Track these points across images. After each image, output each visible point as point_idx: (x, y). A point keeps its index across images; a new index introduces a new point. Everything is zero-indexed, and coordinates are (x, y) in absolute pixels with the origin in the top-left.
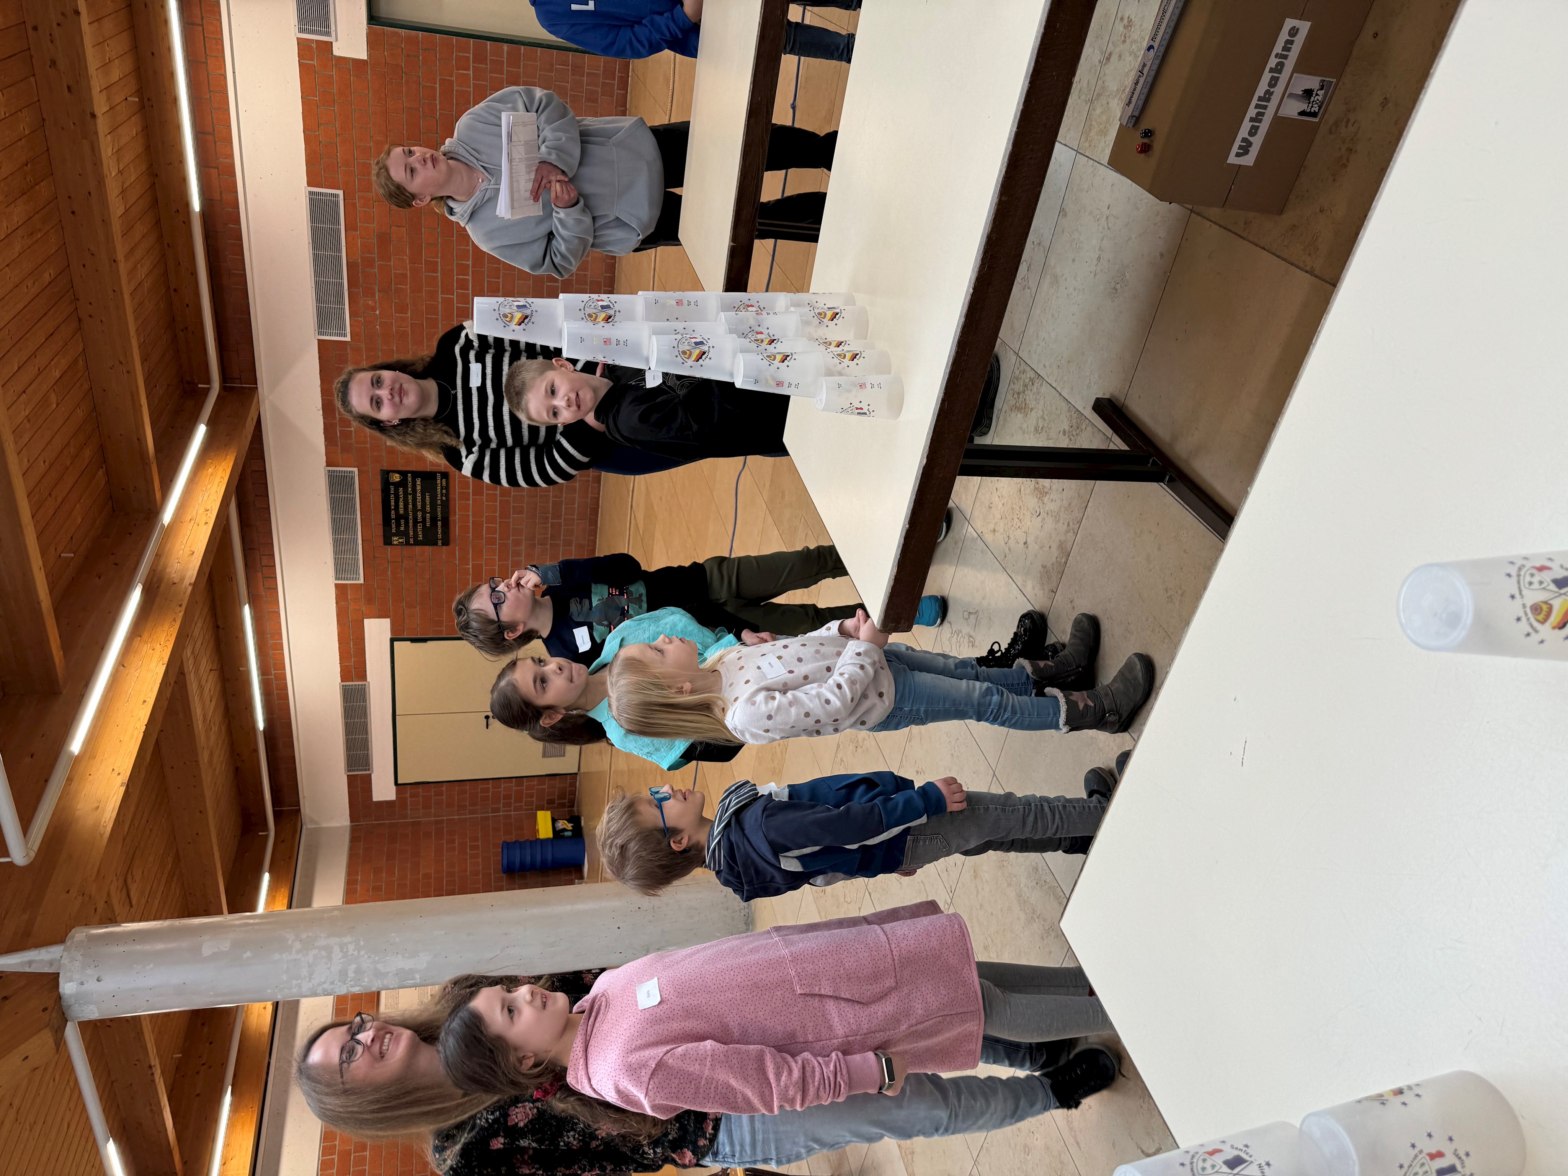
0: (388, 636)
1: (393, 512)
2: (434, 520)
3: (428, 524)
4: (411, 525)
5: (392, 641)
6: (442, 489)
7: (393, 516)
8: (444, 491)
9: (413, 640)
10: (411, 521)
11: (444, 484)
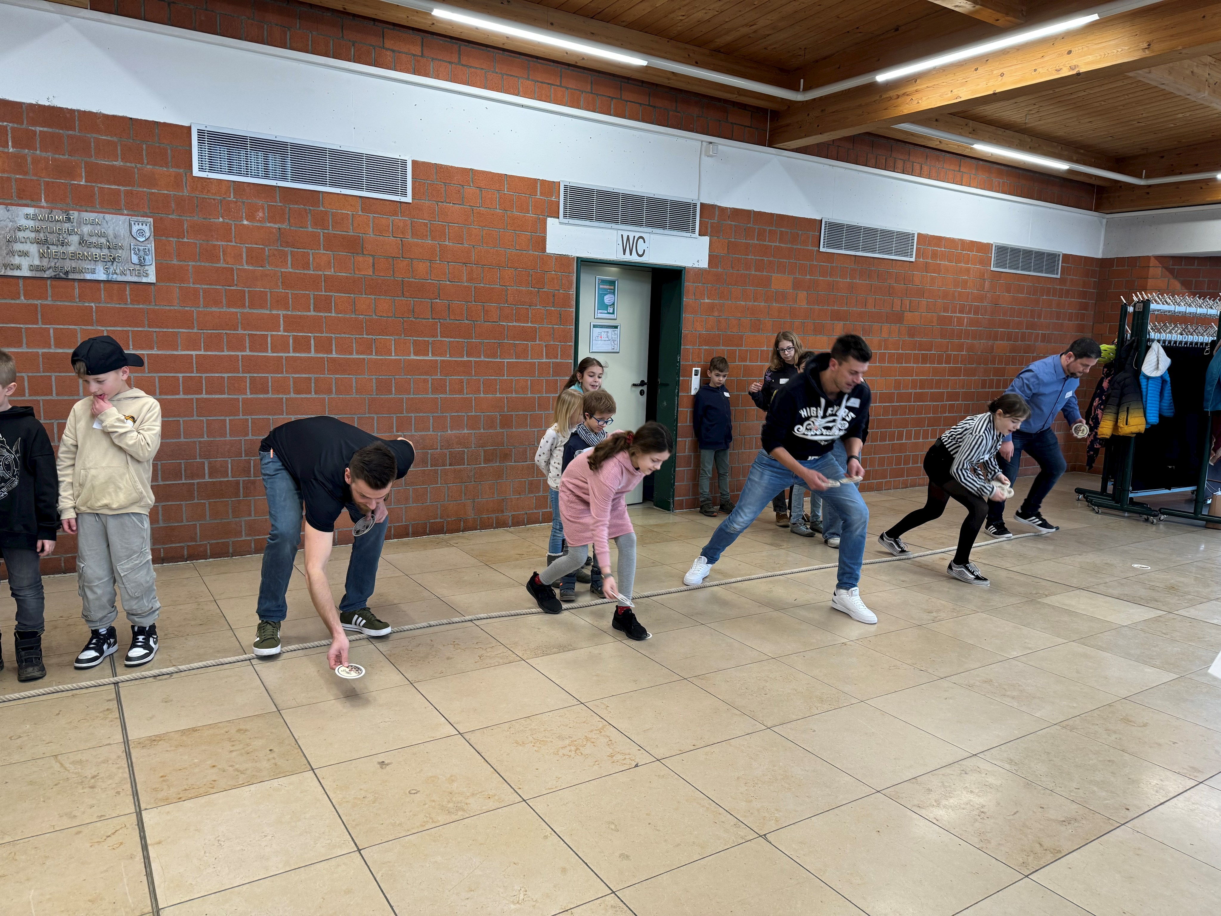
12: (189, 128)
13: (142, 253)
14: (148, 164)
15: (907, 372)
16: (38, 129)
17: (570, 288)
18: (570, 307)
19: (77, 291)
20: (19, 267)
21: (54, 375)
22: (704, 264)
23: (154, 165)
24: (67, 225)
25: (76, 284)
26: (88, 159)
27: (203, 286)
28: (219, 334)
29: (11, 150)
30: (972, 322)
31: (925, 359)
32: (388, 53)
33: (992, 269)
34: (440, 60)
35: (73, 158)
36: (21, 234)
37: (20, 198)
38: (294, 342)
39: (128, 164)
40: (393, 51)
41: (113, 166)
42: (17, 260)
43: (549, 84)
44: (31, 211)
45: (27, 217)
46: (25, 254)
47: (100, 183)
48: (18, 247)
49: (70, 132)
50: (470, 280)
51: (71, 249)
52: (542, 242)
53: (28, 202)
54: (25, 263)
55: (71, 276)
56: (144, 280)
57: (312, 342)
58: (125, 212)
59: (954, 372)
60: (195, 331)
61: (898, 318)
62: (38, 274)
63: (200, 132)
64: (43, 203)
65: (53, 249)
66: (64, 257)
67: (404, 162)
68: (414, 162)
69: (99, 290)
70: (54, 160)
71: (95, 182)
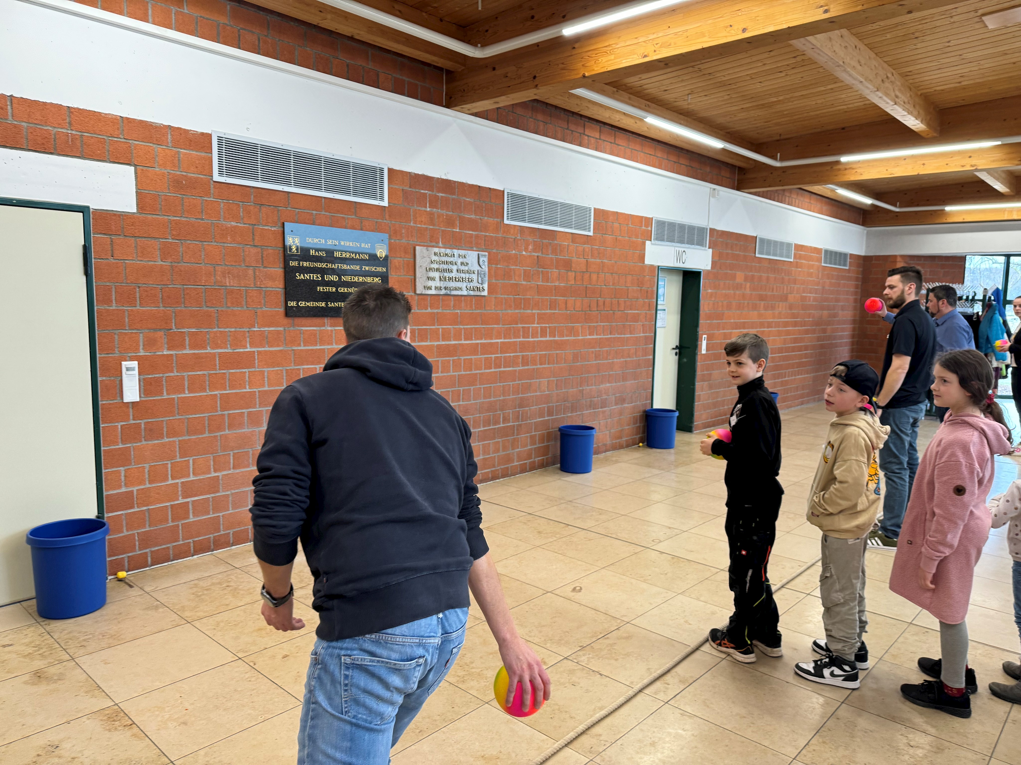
0: (96, 205)
2: (327, 297)
4: (319, 265)
12: (503, 191)
13: (482, 276)
14: (485, 216)
15: (788, 333)
16: (441, 194)
17: (654, 286)
18: (654, 299)
19: (452, 303)
20: (431, 288)
22: (709, 268)
23: (488, 217)
24: (452, 259)
25: (452, 298)
26: (460, 214)
27: (506, 296)
28: (510, 327)
29: (428, 209)
30: (815, 299)
31: (795, 324)
32: (586, 138)
33: (823, 264)
34: (607, 141)
35: (454, 214)
37: (432, 242)
38: (541, 330)
39: (478, 217)
40: (588, 136)
41: (470, 218)
42: (430, 283)
43: (650, 154)
44: (436, 250)
45: (434, 254)
46: (433, 279)
47: (465, 230)
49: (454, 196)
50: (613, 284)
51: (453, 275)
52: (642, 257)
53: (434, 244)
54: (433, 285)
55: (452, 293)
56: (483, 294)
57: (548, 330)
58: (475, 249)
59: (807, 332)
60: (500, 326)
61: (784, 298)
62: (438, 293)
63: (508, 193)
64: (441, 245)
65: (446, 274)
66: (450, 280)
67: (590, 209)
68: (595, 209)
69: (462, 301)
70: (447, 215)
71: (463, 230)
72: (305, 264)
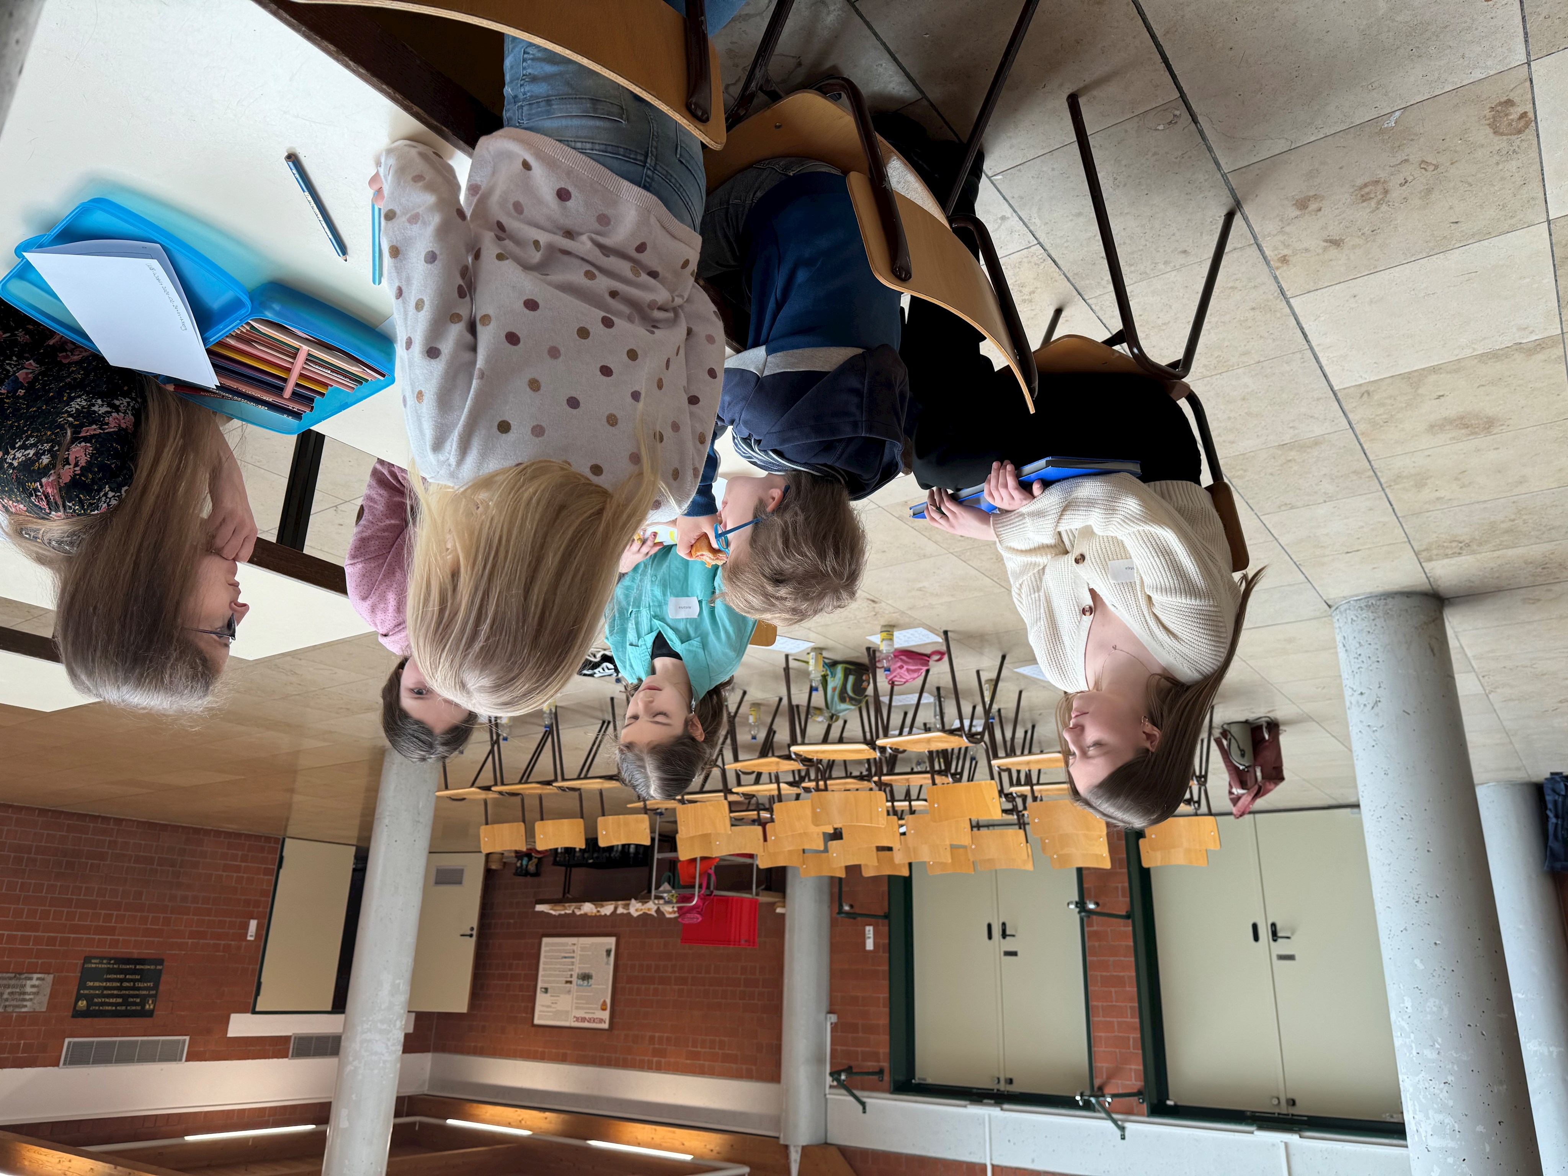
0: (249, 1016)
1: (118, 1008)
2: (134, 972)
3: (138, 977)
4: (137, 992)
5: (254, 1012)
6: (102, 963)
7: (124, 1008)
8: (105, 961)
9: (258, 993)
10: (132, 992)
11: (97, 961)
19: (12, 967)
20: (38, 979)
21: (37, 920)
24: (7, 1003)
25: (11, 971)
36: (31, 997)
37: (26, 1016)
42: (37, 983)
44: (23, 1010)
45: (26, 1006)
46: (33, 986)
48: (34, 990)
51: (9, 990)
53: (22, 1015)
54: (35, 982)
55: (12, 975)
62: (30, 975)
64: (14, 1015)
65: (18, 990)
66: (14, 986)
72: (145, 992)
